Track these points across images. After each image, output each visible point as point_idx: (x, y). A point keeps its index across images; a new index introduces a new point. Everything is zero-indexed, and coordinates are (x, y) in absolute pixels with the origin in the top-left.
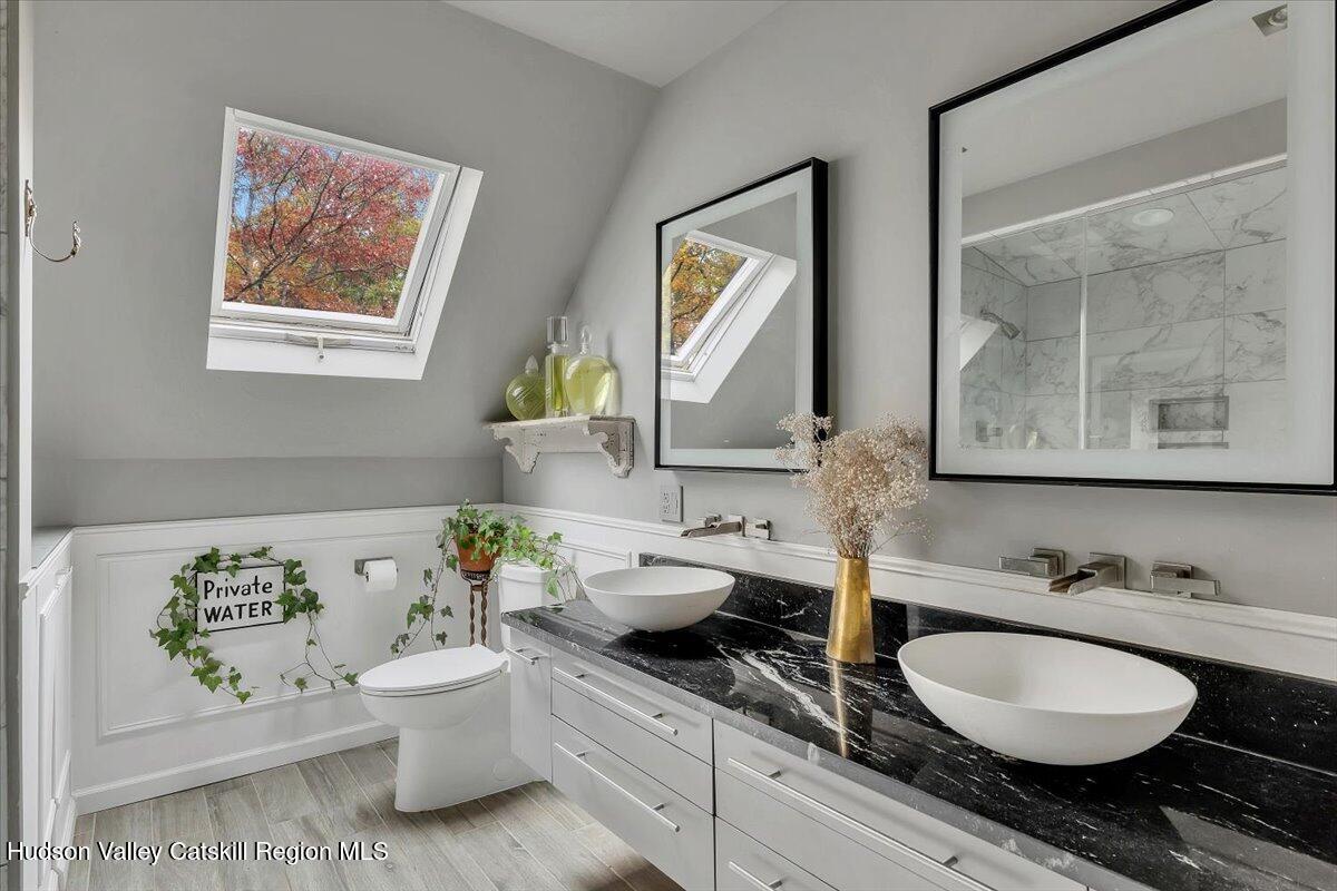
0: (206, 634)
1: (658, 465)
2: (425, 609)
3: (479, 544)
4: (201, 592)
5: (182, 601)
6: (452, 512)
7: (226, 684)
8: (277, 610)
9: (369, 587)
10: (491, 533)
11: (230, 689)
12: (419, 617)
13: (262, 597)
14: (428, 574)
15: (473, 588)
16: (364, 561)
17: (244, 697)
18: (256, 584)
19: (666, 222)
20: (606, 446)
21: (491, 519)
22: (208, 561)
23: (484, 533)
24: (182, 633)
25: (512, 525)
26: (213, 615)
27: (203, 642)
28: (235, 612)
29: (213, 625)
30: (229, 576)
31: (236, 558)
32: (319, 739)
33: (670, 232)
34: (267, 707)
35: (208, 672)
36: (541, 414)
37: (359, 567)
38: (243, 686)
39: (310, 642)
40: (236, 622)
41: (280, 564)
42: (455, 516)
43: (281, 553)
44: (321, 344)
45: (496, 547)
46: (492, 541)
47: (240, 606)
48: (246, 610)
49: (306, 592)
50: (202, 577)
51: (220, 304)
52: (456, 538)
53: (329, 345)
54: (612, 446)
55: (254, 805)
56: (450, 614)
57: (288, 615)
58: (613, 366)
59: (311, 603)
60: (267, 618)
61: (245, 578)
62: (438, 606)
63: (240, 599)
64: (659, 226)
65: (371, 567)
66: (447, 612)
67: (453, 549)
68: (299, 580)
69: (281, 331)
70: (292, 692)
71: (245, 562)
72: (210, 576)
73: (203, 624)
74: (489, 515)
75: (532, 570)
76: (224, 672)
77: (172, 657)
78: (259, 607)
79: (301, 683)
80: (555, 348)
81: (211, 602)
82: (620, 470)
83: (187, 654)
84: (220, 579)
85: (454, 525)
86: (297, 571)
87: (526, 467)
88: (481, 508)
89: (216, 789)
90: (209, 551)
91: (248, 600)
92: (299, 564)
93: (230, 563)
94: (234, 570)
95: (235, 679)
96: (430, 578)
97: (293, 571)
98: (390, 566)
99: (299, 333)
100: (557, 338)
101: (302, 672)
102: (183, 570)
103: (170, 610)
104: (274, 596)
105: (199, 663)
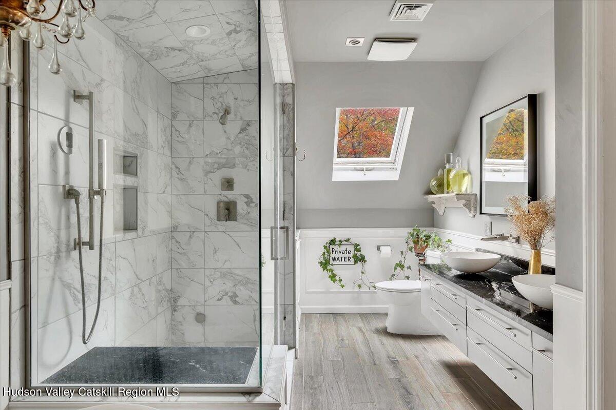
0: (332, 265)
1: (481, 213)
2: (401, 265)
3: (420, 243)
4: (331, 252)
5: (326, 253)
6: (411, 230)
7: (338, 282)
8: (352, 260)
9: (382, 255)
10: (424, 238)
11: (339, 283)
12: (398, 268)
13: (348, 255)
14: (402, 253)
15: (420, 260)
16: (380, 246)
17: (343, 286)
18: (346, 251)
19: (484, 117)
20: (465, 205)
21: (425, 233)
22: (333, 242)
23: (422, 238)
24: (326, 264)
25: (433, 235)
26: (334, 259)
27: (332, 267)
28: (340, 259)
29: (334, 262)
30: (338, 247)
31: (340, 241)
32: (366, 308)
33: (485, 120)
34: (349, 292)
35: (333, 277)
36: (443, 192)
37: (378, 248)
38: (342, 283)
39: (363, 273)
40: (340, 262)
41: (353, 245)
42: (412, 232)
43: (353, 241)
44: (365, 170)
45: (426, 244)
46: (424, 242)
47: (342, 257)
48: (343, 259)
49: (361, 255)
50: (331, 247)
51: (336, 160)
52: (413, 240)
53: (367, 170)
54: (468, 205)
55: (346, 321)
56: (410, 269)
57: (356, 262)
58: (469, 172)
59: (362, 259)
60: (349, 262)
61: (343, 248)
62: (406, 266)
63: (341, 255)
64: (481, 118)
65: (382, 248)
66: (409, 268)
67: (412, 244)
68: (359, 250)
69: (353, 166)
70: (357, 289)
71: (343, 243)
72: (333, 246)
73: (331, 262)
74: (425, 231)
75: (437, 253)
76: (337, 278)
77: (324, 270)
78: (347, 258)
79: (359, 286)
80: (447, 166)
81: (333, 255)
82: (471, 215)
83: (327, 270)
84: (336, 248)
85: (412, 235)
86: (358, 247)
87: (441, 213)
88: (422, 229)
89: (335, 315)
90: (333, 238)
91: (344, 255)
92: (359, 245)
93: (339, 243)
94: (340, 245)
95: (340, 281)
96: (403, 254)
97: (357, 247)
98: (389, 248)
99: (358, 167)
100: (449, 162)
101: (360, 282)
102: (326, 243)
103: (323, 256)
104: (351, 255)
105: (330, 274)
